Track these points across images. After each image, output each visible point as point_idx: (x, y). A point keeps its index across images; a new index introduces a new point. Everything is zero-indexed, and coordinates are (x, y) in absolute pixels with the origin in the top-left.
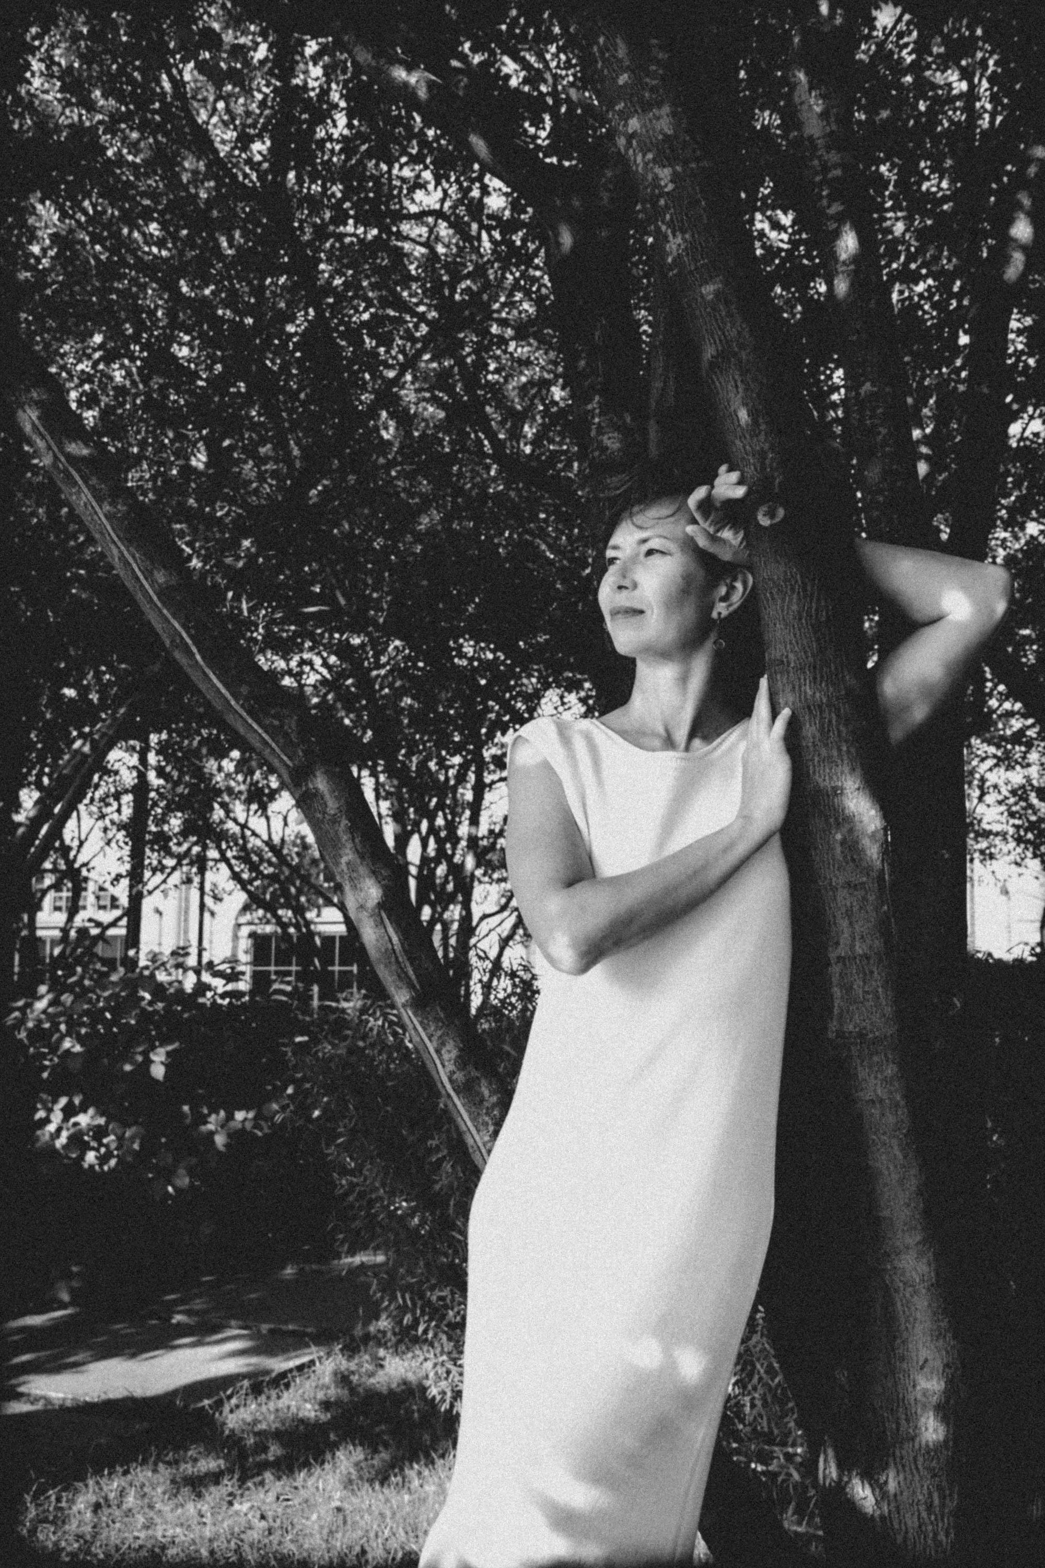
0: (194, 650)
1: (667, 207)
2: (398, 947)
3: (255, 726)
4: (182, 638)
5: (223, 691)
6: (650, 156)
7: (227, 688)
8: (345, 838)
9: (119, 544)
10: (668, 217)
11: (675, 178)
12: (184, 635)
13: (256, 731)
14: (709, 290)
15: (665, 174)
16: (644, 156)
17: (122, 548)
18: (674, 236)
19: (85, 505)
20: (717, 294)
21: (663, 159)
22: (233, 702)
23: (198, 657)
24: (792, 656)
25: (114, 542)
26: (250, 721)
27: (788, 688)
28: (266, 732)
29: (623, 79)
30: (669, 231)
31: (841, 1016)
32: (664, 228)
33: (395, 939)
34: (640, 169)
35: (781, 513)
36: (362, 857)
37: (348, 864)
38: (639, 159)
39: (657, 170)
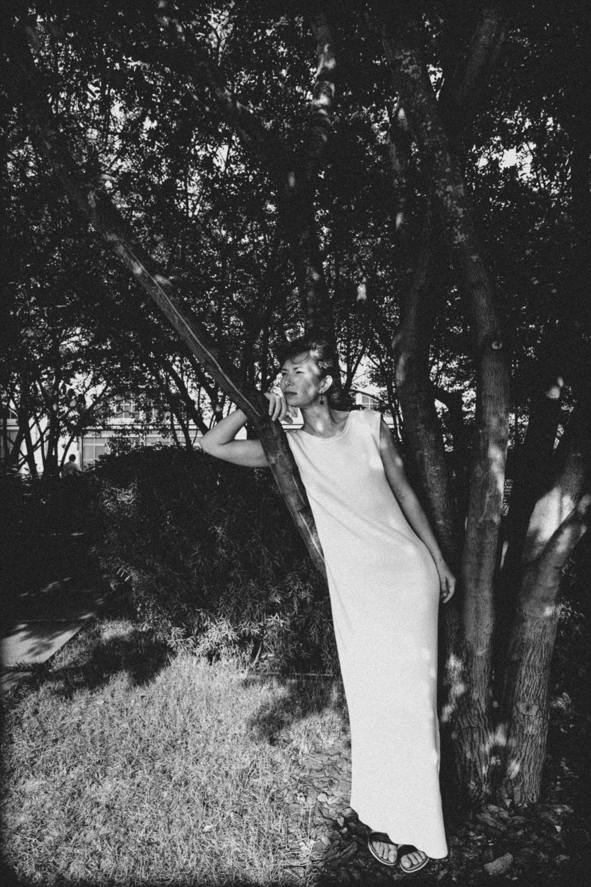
0: (218, 365)
1: (459, 223)
2: (298, 489)
3: (246, 400)
4: (211, 360)
5: (231, 384)
6: (455, 202)
7: (233, 382)
8: (279, 446)
9: (179, 315)
10: (459, 227)
11: (464, 212)
12: (213, 359)
13: (245, 402)
14: (474, 258)
15: (460, 210)
16: (452, 201)
17: (181, 317)
18: (461, 234)
19: (160, 295)
20: (477, 259)
21: (459, 205)
22: (236, 389)
23: (220, 369)
24: (496, 395)
25: (176, 314)
26: (243, 397)
27: (492, 406)
28: (251, 402)
29: (448, 170)
30: (459, 232)
31: (486, 515)
32: (456, 230)
33: (297, 486)
34: (448, 206)
35: (501, 345)
36: (285, 453)
37: (280, 456)
38: (449, 202)
39: (457, 208)
